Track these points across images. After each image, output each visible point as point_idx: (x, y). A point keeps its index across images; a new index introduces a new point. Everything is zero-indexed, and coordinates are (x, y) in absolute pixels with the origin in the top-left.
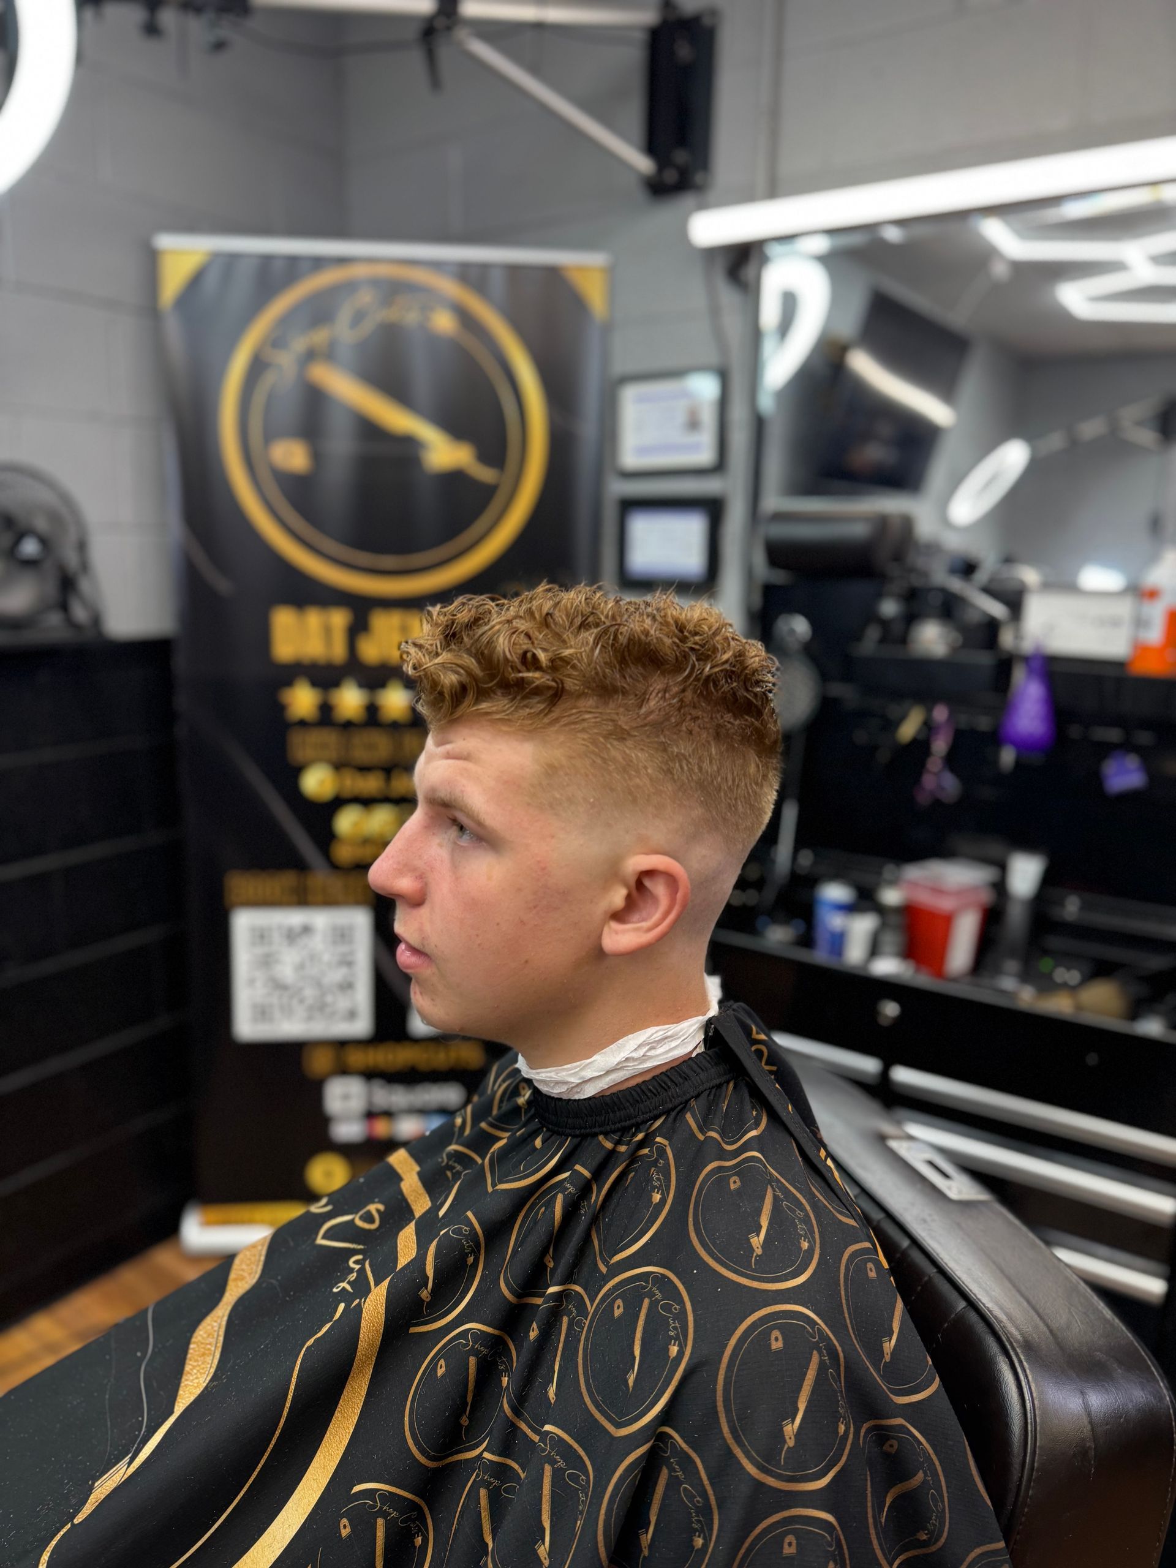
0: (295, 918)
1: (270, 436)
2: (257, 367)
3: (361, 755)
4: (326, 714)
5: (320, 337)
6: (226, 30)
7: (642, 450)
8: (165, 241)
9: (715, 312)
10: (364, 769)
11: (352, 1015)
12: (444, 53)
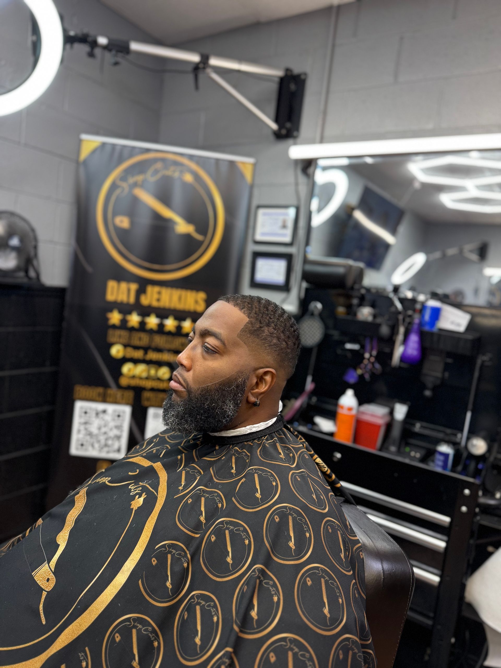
0: (100, 406)
1: (115, 214)
2: (114, 187)
3: (136, 342)
4: (124, 324)
5: (139, 178)
6: (119, 59)
7: (263, 234)
8: (84, 137)
9: (297, 184)
10: (136, 348)
11: (119, 450)
12: (201, 76)
